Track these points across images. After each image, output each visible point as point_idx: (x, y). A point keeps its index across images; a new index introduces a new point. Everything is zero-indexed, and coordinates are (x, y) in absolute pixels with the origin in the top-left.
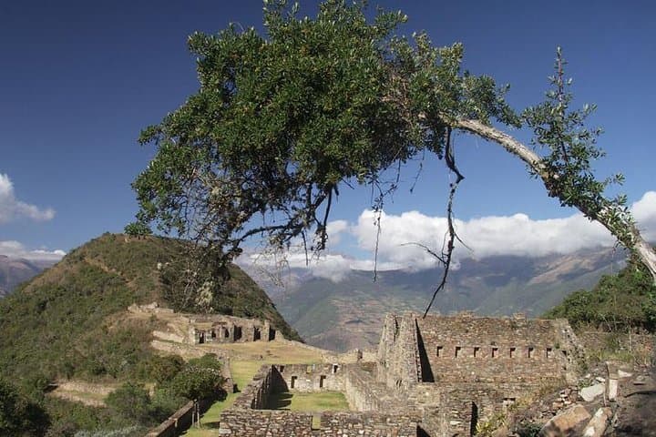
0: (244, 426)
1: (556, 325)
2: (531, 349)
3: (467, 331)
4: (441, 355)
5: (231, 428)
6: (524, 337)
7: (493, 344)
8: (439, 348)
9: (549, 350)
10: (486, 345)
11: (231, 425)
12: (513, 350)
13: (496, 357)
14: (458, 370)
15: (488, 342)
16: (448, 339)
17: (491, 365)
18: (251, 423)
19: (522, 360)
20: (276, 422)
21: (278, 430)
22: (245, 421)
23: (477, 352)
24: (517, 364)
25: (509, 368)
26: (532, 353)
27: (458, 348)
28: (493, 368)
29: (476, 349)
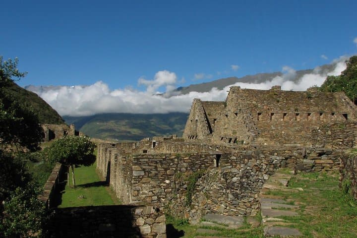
0: (156, 167)
1: (337, 96)
2: (321, 114)
3: (278, 102)
4: (260, 119)
5: (144, 170)
6: (317, 105)
7: (296, 110)
8: (259, 114)
9: (333, 114)
10: (291, 112)
11: (144, 167)
12: (309, 114)
13: (298, 120)
14: (273, 130)
15: (292, 109)
16: (265, 107)
17: (295, 126)
18: (162, 164)
19: (315, 122)
20: (184, 162)
21: (186, 168)
22: (156, 163)
23: (285, 117)
24: (312, 125)
25: (307, 128)
26: (322, 116)
27: (272, 114)
28: (297, 128)
29: (285, 114)
